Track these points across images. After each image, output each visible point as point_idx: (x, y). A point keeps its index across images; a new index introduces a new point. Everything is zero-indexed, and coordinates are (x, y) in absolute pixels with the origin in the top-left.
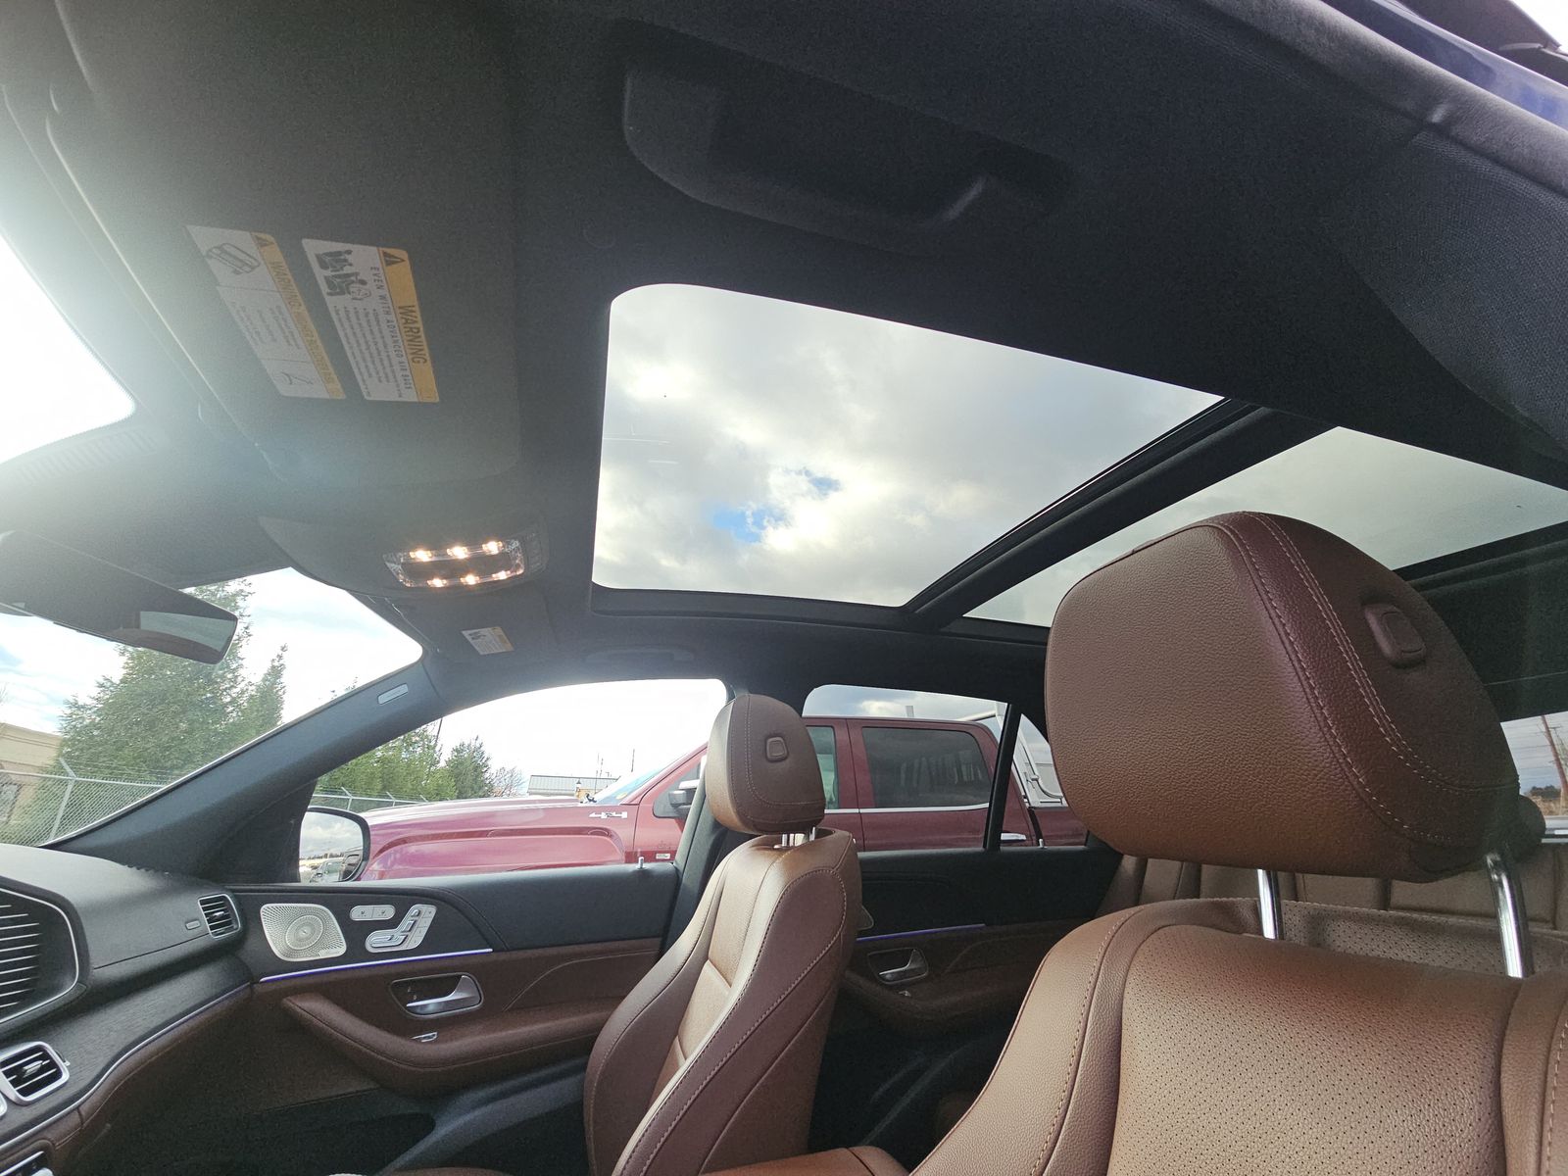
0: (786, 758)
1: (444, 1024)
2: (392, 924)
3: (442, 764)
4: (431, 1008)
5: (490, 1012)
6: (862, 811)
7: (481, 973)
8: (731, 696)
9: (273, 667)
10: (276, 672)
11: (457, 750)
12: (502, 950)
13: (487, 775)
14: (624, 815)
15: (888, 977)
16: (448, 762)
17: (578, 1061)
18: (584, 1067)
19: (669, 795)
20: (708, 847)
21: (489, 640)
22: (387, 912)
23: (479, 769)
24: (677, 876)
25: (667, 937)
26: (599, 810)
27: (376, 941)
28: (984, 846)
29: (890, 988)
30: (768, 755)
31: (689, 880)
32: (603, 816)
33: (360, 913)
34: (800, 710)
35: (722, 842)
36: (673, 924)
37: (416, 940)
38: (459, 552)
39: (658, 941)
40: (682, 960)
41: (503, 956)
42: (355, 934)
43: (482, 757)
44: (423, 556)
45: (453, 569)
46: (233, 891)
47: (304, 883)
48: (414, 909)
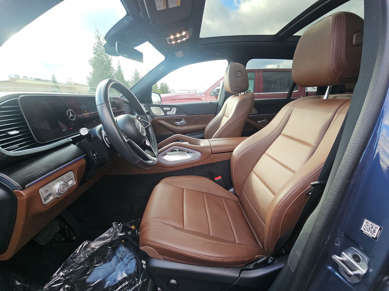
0: (241, 77)
1: (181, 126)
2: (170, 110)
3: (159, 88)
4: (178, 123)
5: (187, 124)
6: (260, 93)
7: (185, 119)
8: (229, 64)
9: (118, 66)
10: (119, 67)
11: (161, 84)
12: (188, 115)
13: (169, 90)
14: (204, 95)
15: (259, 122)
16: (160, 87)
17: (202, 132)
18: (204, 133)
19: (213, 91)
20: (224, 97)
21: (179, 54)
22: (169, 109)
23: (167, 89)
24: (218, 103)
25: (216, 113)
26: (198, 94)
27: (168, 113)
28: (287, 98)
29: (260, 124)
30: (237, 76)
31: (220, 104)
32: (199, 96)
33: (165, 109)
34: (245, 66)
35: (227, 95)
36: (217, 111)
37: (174, 113)
38: (178, 35)
39: (215, 114)
40: (219, 116)
41: (188, 116)
42: (165, 112)
43: (167, 86)
44: (172, 37)
45: (176, 39)
46: (146, 105)
47: (154, 104)
48: (173, 108)
